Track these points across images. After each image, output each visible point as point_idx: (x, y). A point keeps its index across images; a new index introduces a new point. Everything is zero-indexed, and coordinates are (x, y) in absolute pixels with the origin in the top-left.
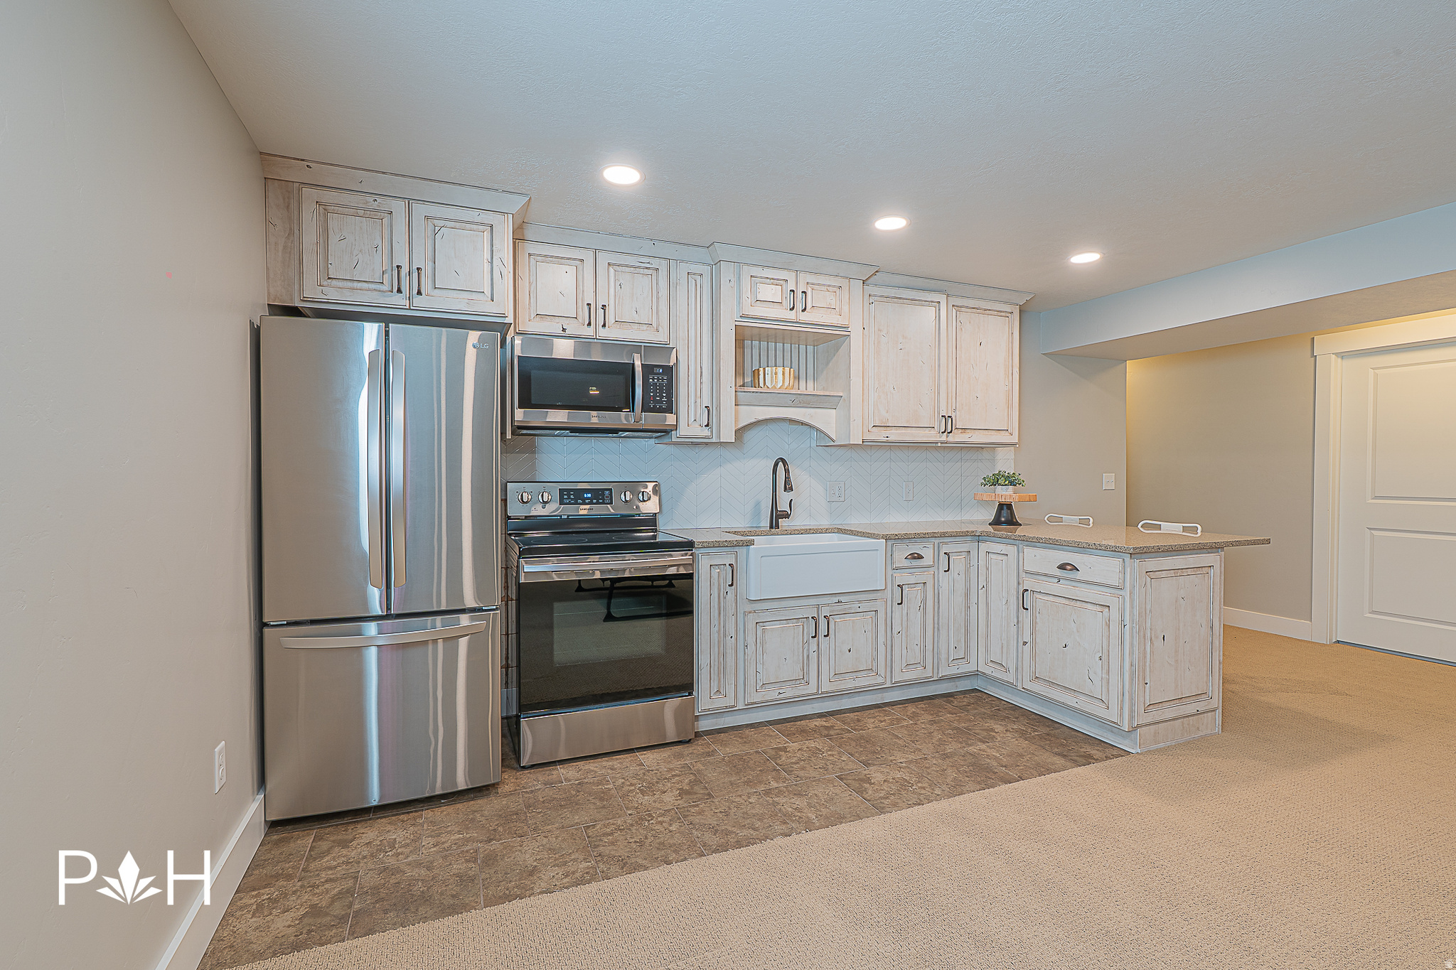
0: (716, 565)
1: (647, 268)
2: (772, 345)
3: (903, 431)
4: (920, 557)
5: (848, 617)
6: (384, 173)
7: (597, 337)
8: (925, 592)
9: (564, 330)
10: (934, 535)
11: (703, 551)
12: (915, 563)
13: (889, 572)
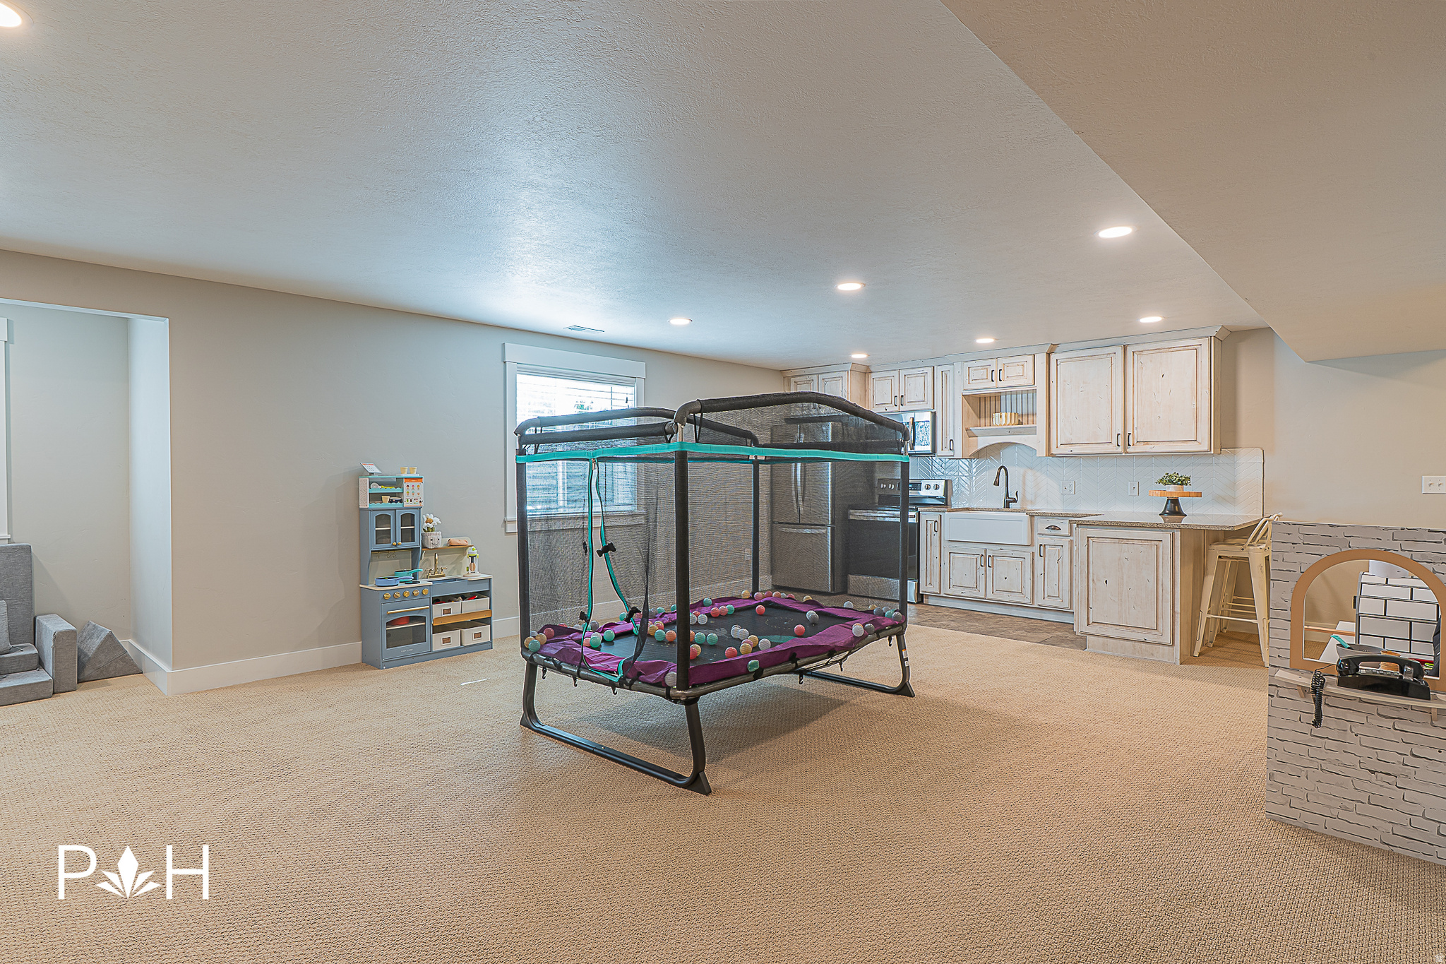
0: (930, 520)
1: (923, 373)
3: (1085, 446)
4: (1058, 528)
5: (1005, 558)
6: (810, 367)
7: (900, 411)
8: (1063, 552)
11: (923, 513)
12: (1054, 532)
13: (1036, 536)
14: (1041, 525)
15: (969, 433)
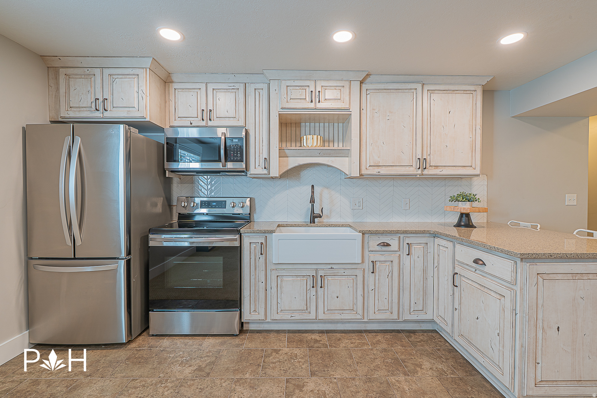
0: (254, 243)
1: (233, 89)
2: (317, 125)
3: (390, 168)
4: (388, 245)
5: (336, 278)
6: (88, 57)
7: (208, 126)
8: (392, 266)
9: (191, 124)
10: (397, 232)
11: (247, 234)
12: (385, 248)
13: (366, 253)
14: (374, 242)
15: (282, 154)
